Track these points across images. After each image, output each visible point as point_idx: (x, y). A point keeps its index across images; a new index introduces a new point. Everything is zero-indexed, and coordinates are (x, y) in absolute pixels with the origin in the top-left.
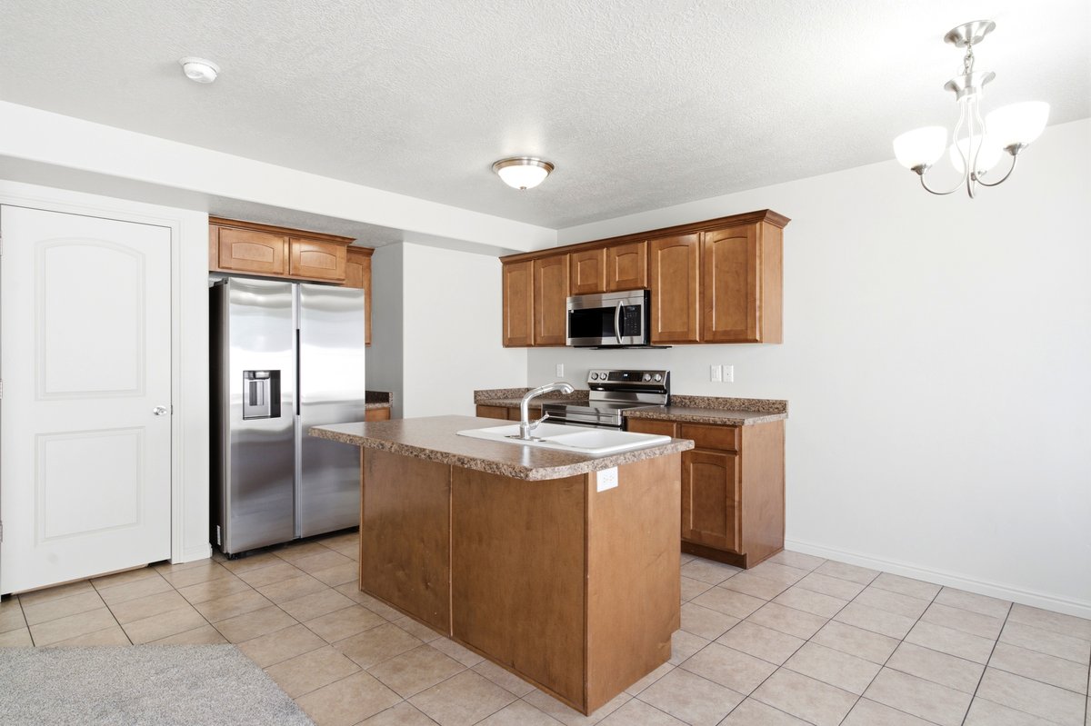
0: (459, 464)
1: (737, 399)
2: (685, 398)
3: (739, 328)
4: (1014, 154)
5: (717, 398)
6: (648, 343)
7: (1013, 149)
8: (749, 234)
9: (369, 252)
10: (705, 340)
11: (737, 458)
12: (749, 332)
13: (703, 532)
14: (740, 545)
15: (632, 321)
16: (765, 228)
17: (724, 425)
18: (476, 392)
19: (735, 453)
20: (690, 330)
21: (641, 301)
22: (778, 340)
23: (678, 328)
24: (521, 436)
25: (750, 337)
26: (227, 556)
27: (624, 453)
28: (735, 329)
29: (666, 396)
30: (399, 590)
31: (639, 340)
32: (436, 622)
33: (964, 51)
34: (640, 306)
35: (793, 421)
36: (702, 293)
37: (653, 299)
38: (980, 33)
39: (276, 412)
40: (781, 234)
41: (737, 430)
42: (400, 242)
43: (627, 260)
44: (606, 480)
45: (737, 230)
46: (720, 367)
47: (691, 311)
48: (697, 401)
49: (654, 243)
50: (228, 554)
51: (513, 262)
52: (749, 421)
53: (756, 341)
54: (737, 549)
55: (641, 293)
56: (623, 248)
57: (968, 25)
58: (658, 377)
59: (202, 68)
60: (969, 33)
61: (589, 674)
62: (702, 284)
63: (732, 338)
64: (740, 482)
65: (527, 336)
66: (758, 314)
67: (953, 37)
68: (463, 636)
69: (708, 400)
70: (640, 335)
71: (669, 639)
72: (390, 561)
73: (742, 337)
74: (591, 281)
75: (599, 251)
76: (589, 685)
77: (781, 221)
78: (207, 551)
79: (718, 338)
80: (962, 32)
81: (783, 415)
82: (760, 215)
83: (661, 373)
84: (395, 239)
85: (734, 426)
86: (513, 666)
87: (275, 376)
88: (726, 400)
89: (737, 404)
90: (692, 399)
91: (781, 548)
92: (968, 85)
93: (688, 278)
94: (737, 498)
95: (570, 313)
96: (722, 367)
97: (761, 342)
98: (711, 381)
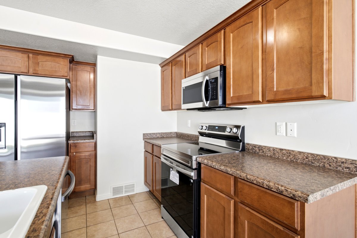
1: (300, 153)
2: (255, 146)
3: (302, 85)
5: (281, 150)
6: (224, 106)
9: (93, 65)
10: (267, 100)
12: (314, 88)
20: (253, 92)
21: (218, 74)
23: (245, 92)
25: (315, 94)
28: (297, 87)
29: (241, 143)
34: (218, 78)
36: (265, 60)
37: (227, 71)
41: (297, 205)
46: (284, 124)
47: (255, 76)
48: (264, 150)
49: (227, 30)
51: (164, 65)
53: (323, 97)
55: (219, 68)
56: (209, 40)
58: (235, 130)
62: (264, 50)
63: (294, 96)
65: (169, 105)
66: (325, 67)
69: (274, 150)
70: (218, 99)
73: (305, 94)
75: (198, 47)
79: (279, 97)
83: (238, 127)
88: (289, 153)
89: (300, 157)
90: (260, 148)
93: (253, 48)
95: (183, 89)
96: (286, 124)
97: (330, 98)
98: (276, 135)
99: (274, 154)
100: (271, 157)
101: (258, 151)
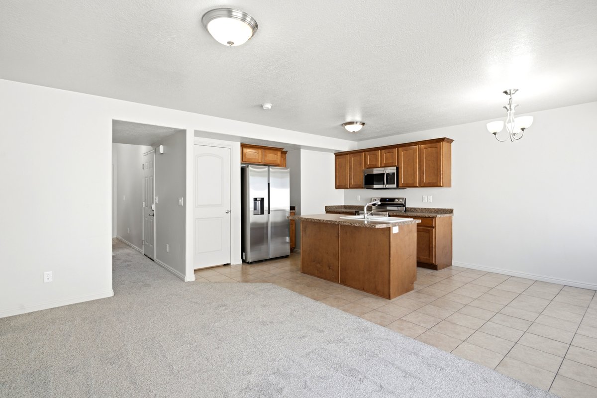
0: (350, 225)
2: (412, 208)
3: (434, 181)
4: (523, 131)
5: (425, 208)
6: (398, 187)
7: (523, 129)
8: (438, 146)
9: (286, 153)
10: (420, 186)
11: (434, 229)
12: (438, 183)
13: (421, 257)
14: (435, 261)
15: (390, 179)
16: (444, 145)
17: (429, 217)
18: (326, 207)
19: (433, 227)
20: (415, 182)
21: (395, 171)
22: (449, 186)
23: (410, 182)
24: (364, 218)
25: (439, 185)
26: (249, 263)
27: (401, 222)
29: (405, 208)
30: (318, 270)
31: (395, 186)
32: (334, 279)
33: (509, 96)
34: (394, 173)
35: (455, 217)
36: (420, 168)
37: (400, 170)
38: (514, 92)
39: (262, 213)
40: (451, 146)
41: (434, 219)
42: (300, 149)
43: (389, 155)
44: (395, 230)
45: (433, 145)
46: (426, 196)
47: (415, 175)
49: (400, 149)
50: (249, 262)
51: (339, 155)
52: (439, 216)
53: (441, 186)
54: (434, 262)
55: (395, 168)
56: (387, 151)
57: (510, 90)
58: (401, 200)
59: (268, 106)
60: (510, 92)
61: (391, 287)
62: (420, 165)
63: (432, 185)
64: (435, 238)
65: (346, 185)
66: (441, 176)
67: (506, 92)
68: (344, 282)
69: (422, 209)
70: (394, 184)
71: (413, 283)
72: (314, 261)
73: (436, 185)
74: (374, 163)
75: (377, 151)
76: (391, 290)
77: (450, 141)
78: (240, 262)
79: (426, 185)
80: (508, 92)
81: (451, 214)
82: (442, 140)
83: (402, 199)
84: (297, 148)
85: (433, 218)
86: (363, 289)
87: (262, 200)
88: (429, 209)
90: (415, 209)
91: (450, 265)
92: (510, 108)
93: (414, 162)
94: (434, 244)
95: (365, 176)
97: (443, 187)
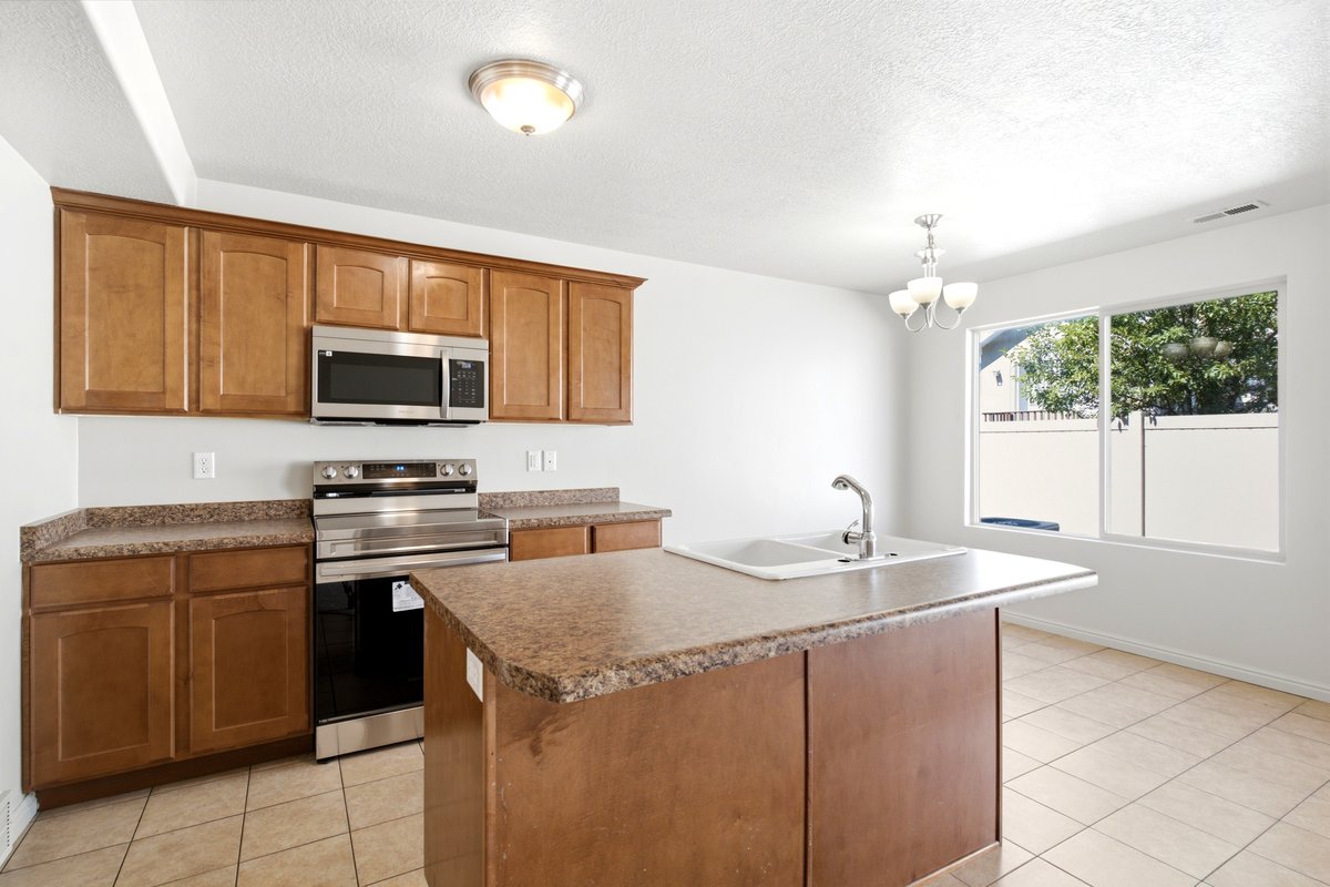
3: (612, 407)
6: (489, 419)
8: (624, 301)
12: (623, 412)
15: (466, 384)
20: (551, 404)
21: (484, 357)
23: (533, 401)
28: (606, 407)
31: (481, 414)
34: (483, 364)
36: (567, 360)
41: (659, 524)
47: (552, 381)
48: (514, 499)
55: (483, 343)
58: (466, 469)
62: (566, 347)
70: (482, 406)
73: (616, 418)
75: (386, 258)
79: (588, 417)
82: (637, 283)
83: (469, 462)
89: (566, 496)
90: (506, 496)
96: (543, 452)
98: (528, 469)
99: (531, 501)
100: (525, 507)
101: (502, 503)
